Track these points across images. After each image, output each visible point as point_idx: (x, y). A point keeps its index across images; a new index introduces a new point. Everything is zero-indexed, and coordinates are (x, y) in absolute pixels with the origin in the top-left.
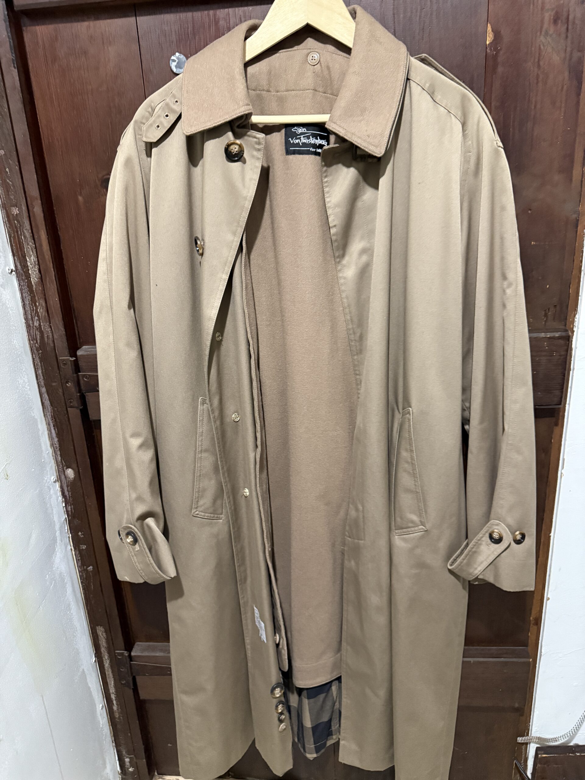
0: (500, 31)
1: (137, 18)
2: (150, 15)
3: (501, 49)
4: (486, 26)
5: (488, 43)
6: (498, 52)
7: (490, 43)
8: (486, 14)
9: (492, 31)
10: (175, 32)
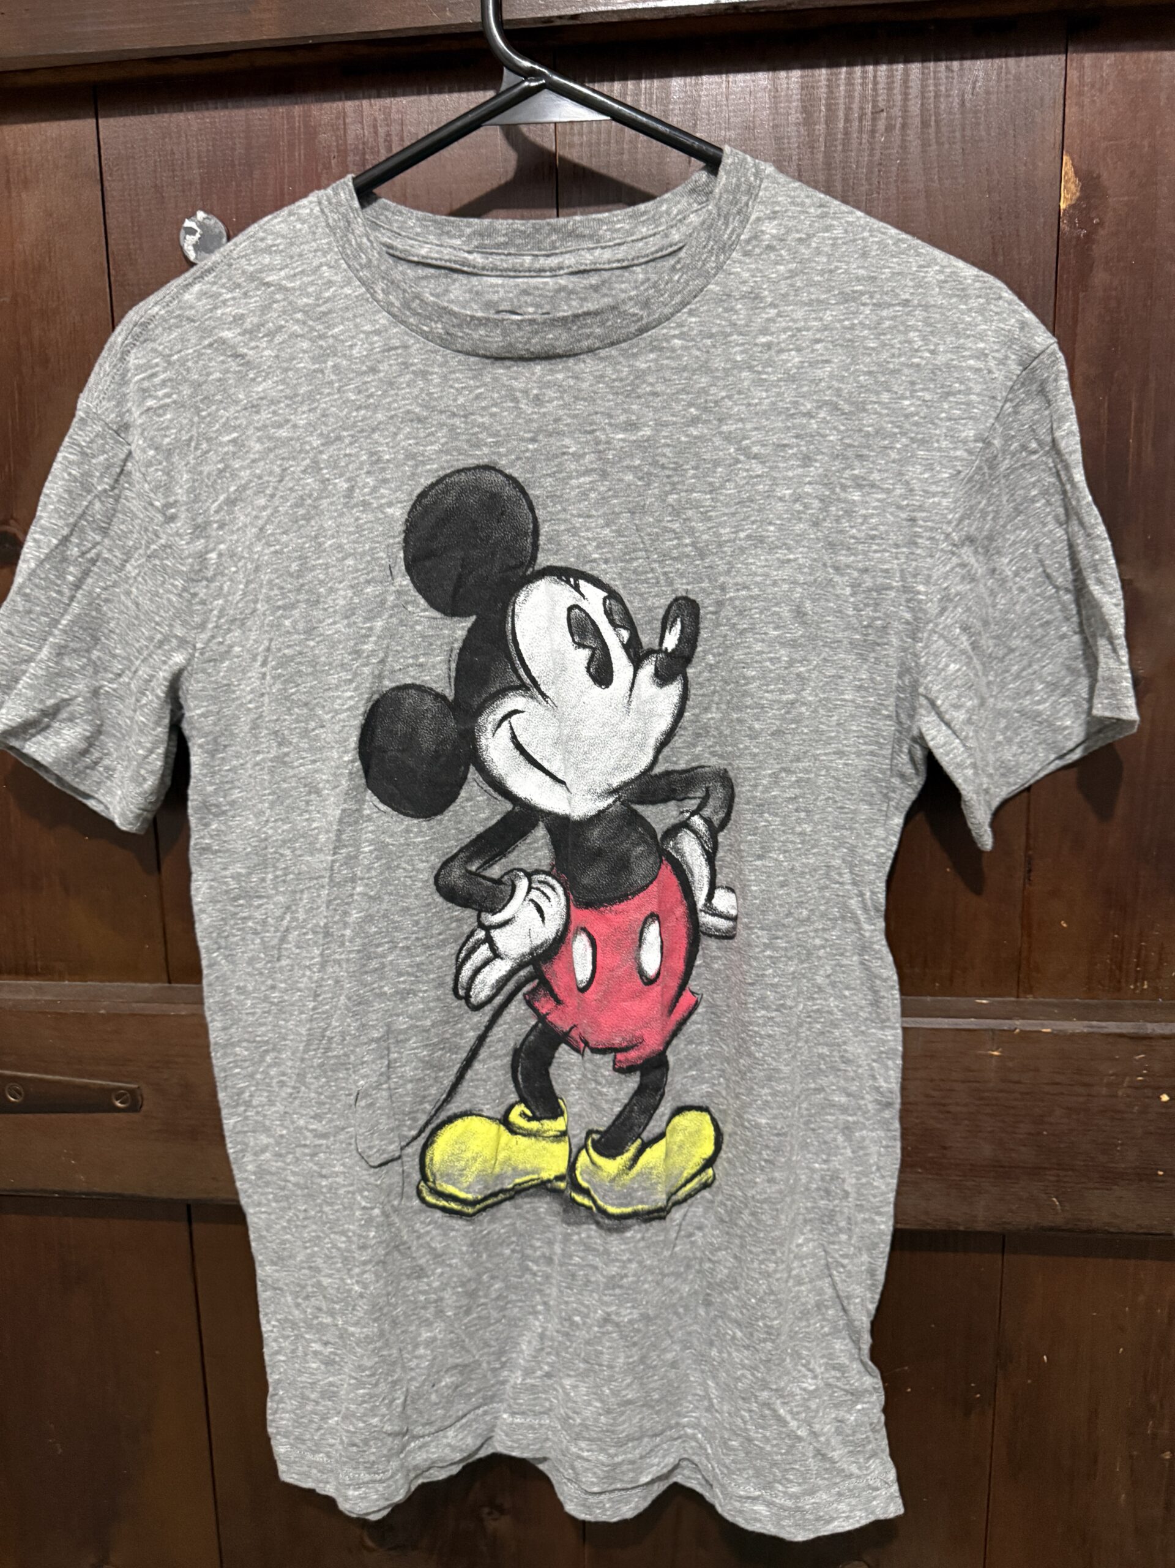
0: (1099, 176)
1: (100, 121)
2: (133, 113)
3: (1101, 224)
4: (1058, 160)
5: (1063, 206)
6: (1093, 230)
7: (1072, 206)
8: (1059, 131)
9: (1076, 173)
10: (199, 157)
